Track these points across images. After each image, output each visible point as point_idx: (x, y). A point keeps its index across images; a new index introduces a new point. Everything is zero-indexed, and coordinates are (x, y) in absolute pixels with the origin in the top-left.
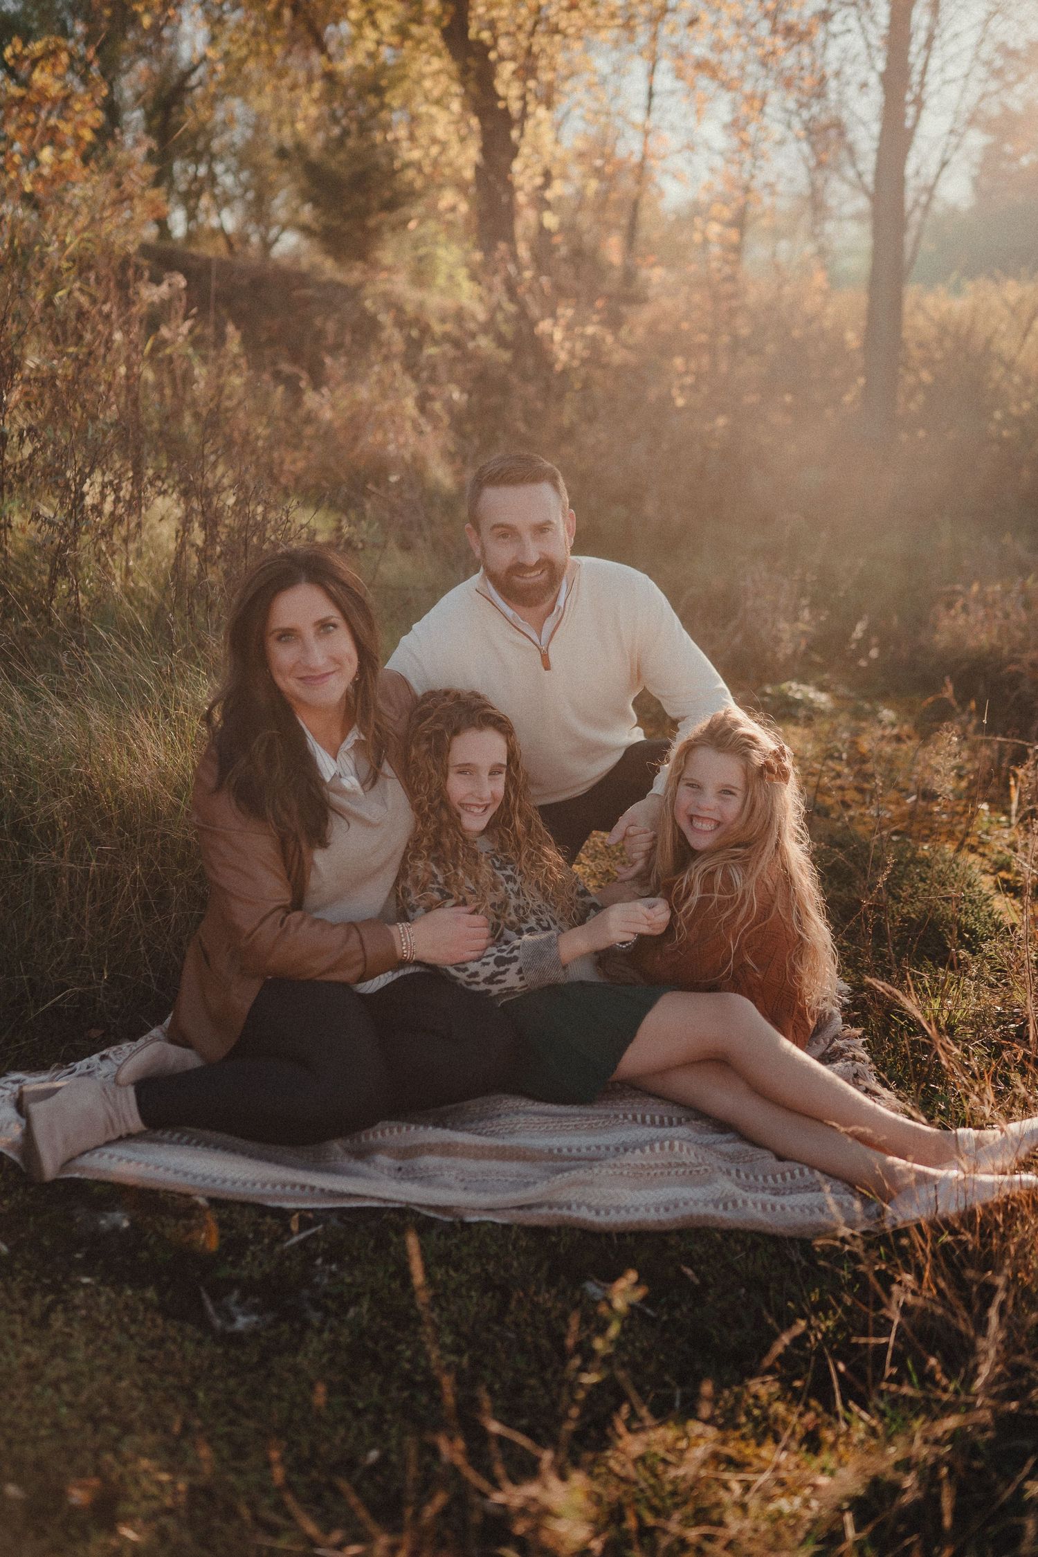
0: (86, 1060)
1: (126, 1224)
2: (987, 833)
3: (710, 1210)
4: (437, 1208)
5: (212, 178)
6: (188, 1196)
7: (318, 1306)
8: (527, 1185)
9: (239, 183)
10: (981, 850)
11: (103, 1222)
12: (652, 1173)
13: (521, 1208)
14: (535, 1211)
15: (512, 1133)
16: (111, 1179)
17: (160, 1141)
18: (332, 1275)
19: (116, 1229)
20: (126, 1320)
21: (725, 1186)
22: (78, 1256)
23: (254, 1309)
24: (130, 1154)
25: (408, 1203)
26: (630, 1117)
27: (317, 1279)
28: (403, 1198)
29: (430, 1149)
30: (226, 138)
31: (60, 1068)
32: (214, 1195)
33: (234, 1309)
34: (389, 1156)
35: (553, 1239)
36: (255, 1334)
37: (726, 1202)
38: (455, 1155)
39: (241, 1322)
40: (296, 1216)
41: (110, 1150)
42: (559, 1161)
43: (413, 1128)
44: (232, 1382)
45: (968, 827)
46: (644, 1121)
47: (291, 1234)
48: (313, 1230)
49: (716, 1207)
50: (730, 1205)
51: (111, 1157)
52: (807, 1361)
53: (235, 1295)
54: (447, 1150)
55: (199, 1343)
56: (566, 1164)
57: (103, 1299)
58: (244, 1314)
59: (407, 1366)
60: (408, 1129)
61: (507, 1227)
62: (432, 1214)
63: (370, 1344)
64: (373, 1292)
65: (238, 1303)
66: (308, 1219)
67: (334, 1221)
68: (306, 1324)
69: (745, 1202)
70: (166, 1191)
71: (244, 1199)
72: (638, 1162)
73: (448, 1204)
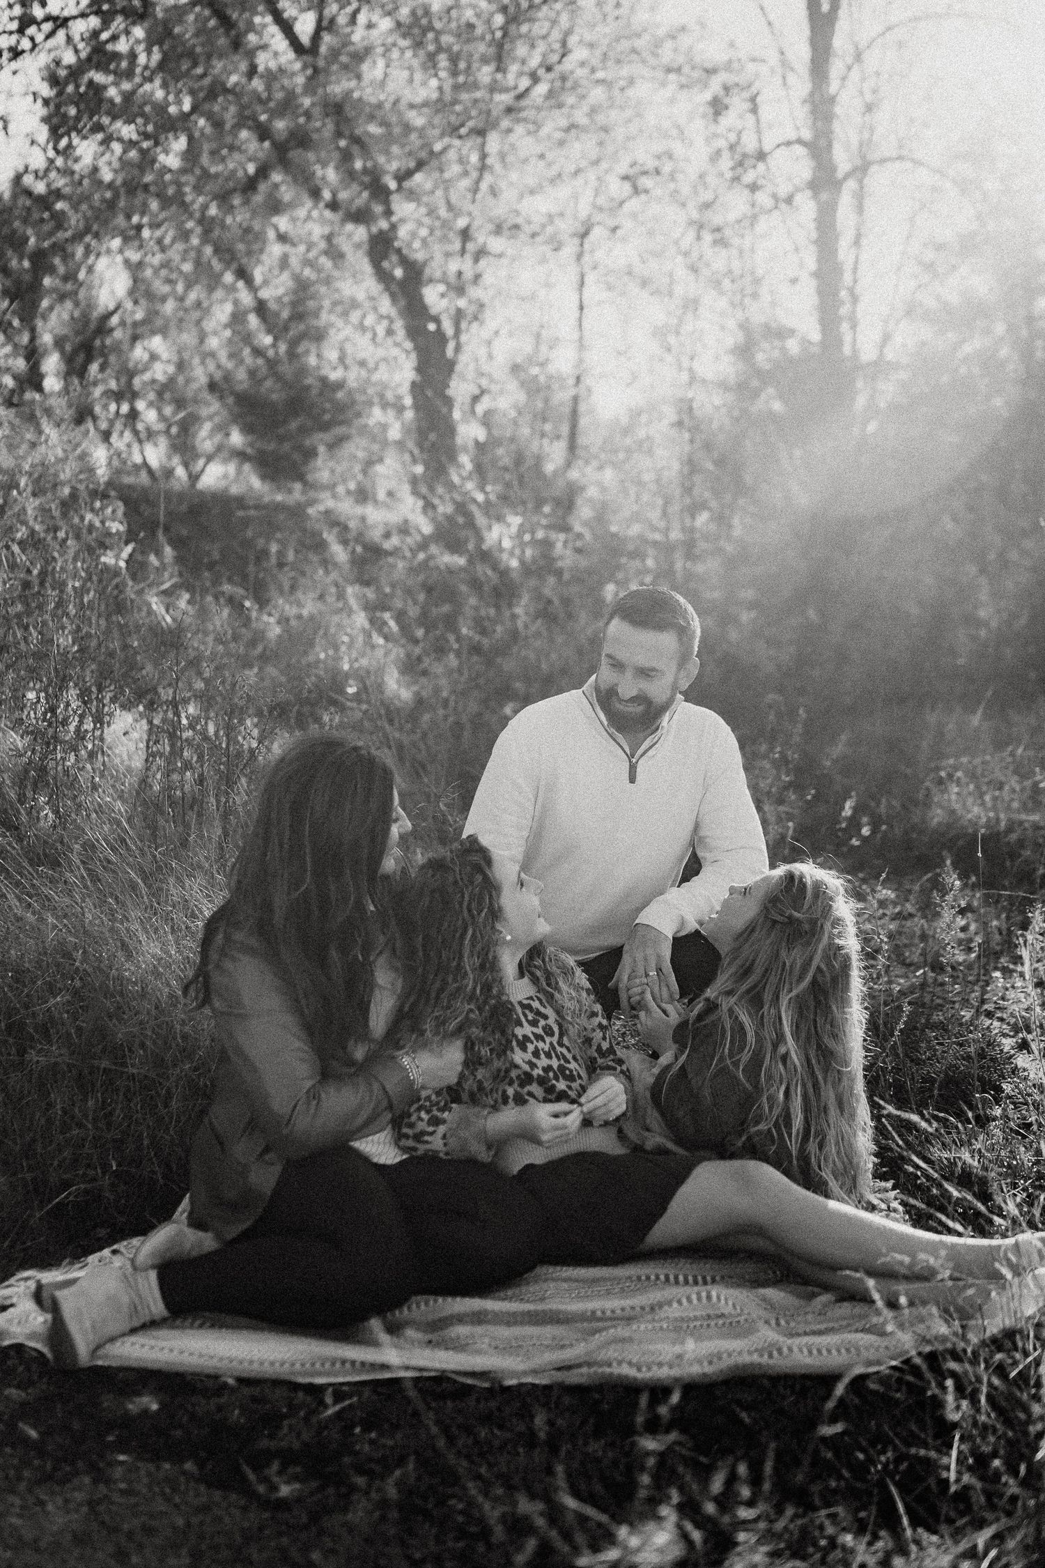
0: (98, 1255)
1: (155, 1407)
2: (1003, 999)
3: (755, 1358)
4: (473, 1374)
5: (133, 415)
6: (216, 1377)
7: (361, 1471)
8: (563, 1347)
9: (162, 418)
10: (999, 1015)
11: (130, 1406)
12: (692, 1325)
13: (559, 1369)
14: (576, 1371)
15: (542, 1299)
16: (134, 1364)
17: (183, 1328)
18: (372, 1442)
19: (145, 1412)
20: (168, 1490)
21: (768, 1335)
22: (110, 1438)
23: (295, 1478)
24: (153, 1342)
25: (444, 1371)
26: (662, 1277)
27: (358, 1447)
28: (437, 1365)
29: (460, 1319)
30: (147, 376)
31: (72, 1263)
32: (245, 1375)
33: (276, 1479)
34: (418, 1329)
35: (597, 1396)
36: (299, 1500)
37: (770, 1348)
38: (488, 1322)
39: (285, 1490)
40: (330, 1389)
41: (133, 1339)
42: (593, 1322)
43: (440, 1300)
44: (285, 1540)
45: (983, 995)
46: (677, 1282)
47: (326, 1407)
48: (347, 1402)
49: (762, 1356)
50: (775, 1353)
51: (133, 1344)
52: (870, 1494)
53: (275, 1466)
54: (479, 1318)
55: (245, 1509)
56: (600, 1324)
57: (143, 1472)
58: (288, 1483)
59: (460, 1519)
60: (436, 1301)
61: (546, 1387)
62: (469, 1381)
63: (418, 1502)
64: (416, 1453)
65: (280, 1473)
66: (340, 1392)
67: (367, 1393)
68: (353, 1489)
69: (790, 1349)
70: (194, 1374)
71: (274, 1377)
72: (677, 1315)
73: (486, 1369)
